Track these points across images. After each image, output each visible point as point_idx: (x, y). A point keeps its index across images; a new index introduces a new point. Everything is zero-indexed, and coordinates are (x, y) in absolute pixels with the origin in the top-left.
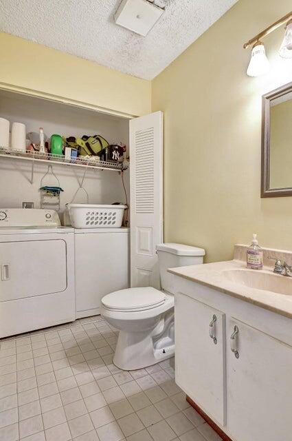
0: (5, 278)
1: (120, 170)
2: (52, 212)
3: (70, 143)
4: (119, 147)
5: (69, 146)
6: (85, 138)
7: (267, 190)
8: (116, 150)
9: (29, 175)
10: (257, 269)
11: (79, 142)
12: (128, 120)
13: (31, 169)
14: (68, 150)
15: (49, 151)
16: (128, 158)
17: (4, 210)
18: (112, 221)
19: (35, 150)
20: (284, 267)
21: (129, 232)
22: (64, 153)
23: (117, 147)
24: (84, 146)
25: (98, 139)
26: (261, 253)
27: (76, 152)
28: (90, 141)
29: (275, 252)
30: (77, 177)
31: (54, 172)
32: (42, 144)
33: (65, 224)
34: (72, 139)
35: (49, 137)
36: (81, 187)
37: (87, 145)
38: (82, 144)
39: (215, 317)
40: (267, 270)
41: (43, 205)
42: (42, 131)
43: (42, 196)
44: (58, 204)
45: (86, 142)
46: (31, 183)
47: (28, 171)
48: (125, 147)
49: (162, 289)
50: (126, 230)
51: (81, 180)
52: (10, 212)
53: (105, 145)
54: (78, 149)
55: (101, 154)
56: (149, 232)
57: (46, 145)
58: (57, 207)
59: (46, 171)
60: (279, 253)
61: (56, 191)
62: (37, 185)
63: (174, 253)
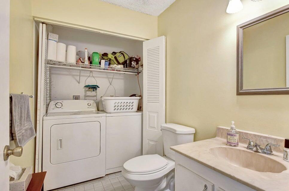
0: (59, 148)
1: (137, 74)
2: (92, 102)
3: (104, 57)
4: (136, 59)
5: (104, 59)
6: (114, 53)
7: (241, 90)
8: (134, 61)
9: (78, 78)
10: (235, 146)
11: (110, 56)
12: (142, 41)
13: (79, 74)
14: (103, 62)
15: (91, 63)
16: (142, 66)
17: (61, 101)
18: (131, 108)
19: (82, 62)
20: (256, 146)
21: (142, 115)
22: (100, 63)
23: (135, 59)
24: (113, 59)
25: (122, 54)
26: (238, 135)
27: (108, 63)
28: (117, 55)
29: (247, 133)
30: (108, 78)
31: (93, 75)
32: (86, 59)
33: (100, 109)
34: (105, 55)
35: (91, 53)
36: (111, 84)
37: (115, 58)
38: (112, 57)
39: (206, 186)
40: (242, 146)
41: (86, 97)
42: (86, 50)
43: (86, 91)
44: (96, 96)
45: (115, 56)
46: (79, 83)
47: (77, 75)
48: (140, 58)
49: (164, 155)
50: (140, 113)
51: (111, 80)
52: (65, 102)
53: (127, 58)
54: (109, 61)
55: (124, 63)
56: (156, 115)
57: (89, 58)
58: (95, 98)
59: (89, 75)
60: (250, 134)
61: (94, 88)
62: (83, 84)
63: (173, 132)
